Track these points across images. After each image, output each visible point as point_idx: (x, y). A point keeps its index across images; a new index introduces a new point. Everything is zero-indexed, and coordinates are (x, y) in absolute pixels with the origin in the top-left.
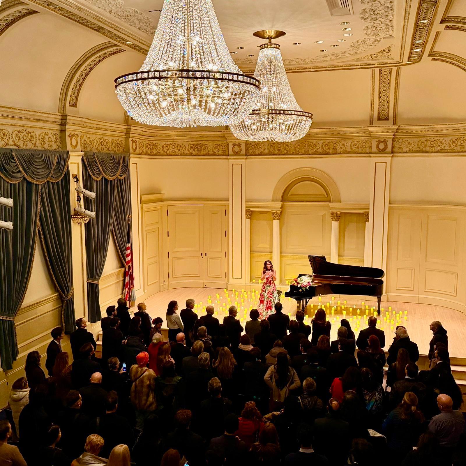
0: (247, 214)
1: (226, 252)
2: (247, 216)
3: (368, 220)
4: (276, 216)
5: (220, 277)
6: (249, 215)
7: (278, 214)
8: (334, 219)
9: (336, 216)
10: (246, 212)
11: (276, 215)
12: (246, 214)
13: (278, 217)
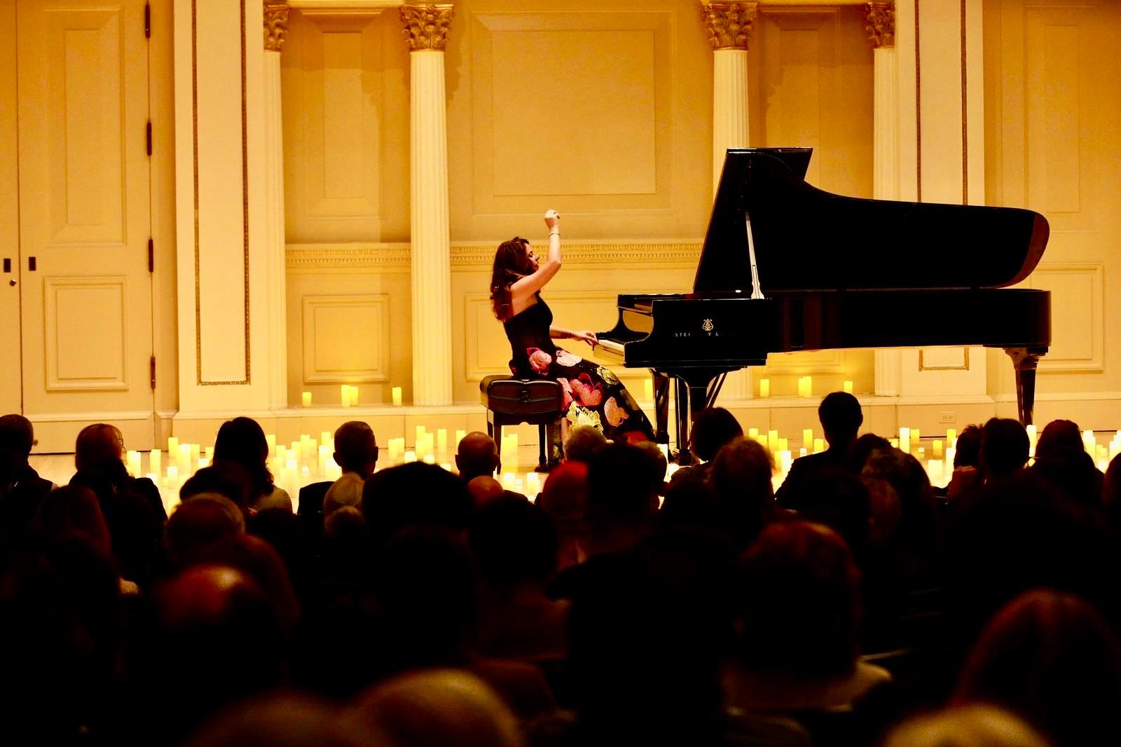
0: (272, 24)
1: (151, 243)
2: (272, 34)
3: (888, 35)
4: (431, 28)
5: (118, 384)
6: (278, 31)
7: (439, 22)
8: (726, 38)
9: (738, 23)
10: (266, 14)
11: (433, 23)
12: (266, 25)
13: (438, 33)
